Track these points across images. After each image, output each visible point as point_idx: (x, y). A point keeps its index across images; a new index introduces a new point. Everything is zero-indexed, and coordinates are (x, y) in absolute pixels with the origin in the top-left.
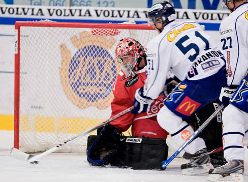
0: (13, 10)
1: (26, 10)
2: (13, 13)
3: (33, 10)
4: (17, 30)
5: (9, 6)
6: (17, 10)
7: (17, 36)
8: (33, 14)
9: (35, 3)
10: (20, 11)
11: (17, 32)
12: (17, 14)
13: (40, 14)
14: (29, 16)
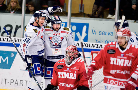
0: (88, 45)
1: (94, 45)
2: (88, 46)
3: (97, 45)
4: (92, 55)
5: (86, 43)
6: (90, 45)
7: (92, 58)
8: (97, 47)
9: (98, 42)
10: (91, 45)
11: (92, 56)
12: (90, 47)
13: (101, 47)
14: (95, 48)
